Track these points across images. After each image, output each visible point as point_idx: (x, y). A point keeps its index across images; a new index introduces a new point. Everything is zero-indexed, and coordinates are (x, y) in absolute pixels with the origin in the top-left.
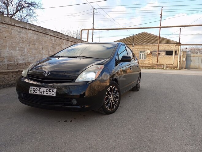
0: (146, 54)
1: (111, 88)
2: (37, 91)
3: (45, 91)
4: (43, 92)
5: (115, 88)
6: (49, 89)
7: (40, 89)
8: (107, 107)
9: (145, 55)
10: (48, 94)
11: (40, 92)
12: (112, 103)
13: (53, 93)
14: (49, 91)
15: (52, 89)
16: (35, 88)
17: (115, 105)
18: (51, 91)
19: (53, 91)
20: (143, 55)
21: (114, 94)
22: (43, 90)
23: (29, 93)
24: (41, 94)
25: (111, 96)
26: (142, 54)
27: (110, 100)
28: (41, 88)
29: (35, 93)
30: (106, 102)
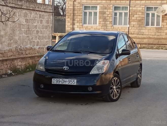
0: (161, 15)
1: (114, 79)
2: (60, 81)
3: (67, 82)
4: (65, 82)
5: (117, 79)
6: (70, 80)
7: (62, 80)
8: (111, 95)
9: (158, 16)
10: (70, 84)
11: (63, 82)
12: (115, 92)
13: (74, 83)
14: (71, 82)
15: (73, 80)
16: (58, 79)
17: (117, 95)
18: (72, 81)
19: (74, 81)
20: (153, 15)
21: (116, 85)
22: (65, 81)
23: (52, 83)
24: (63, 84)
25: (114, 87)
26: (150, 13)
27: (113, 89)
28: (64, 80)
29: (58, 83)
30: (111, 91)
